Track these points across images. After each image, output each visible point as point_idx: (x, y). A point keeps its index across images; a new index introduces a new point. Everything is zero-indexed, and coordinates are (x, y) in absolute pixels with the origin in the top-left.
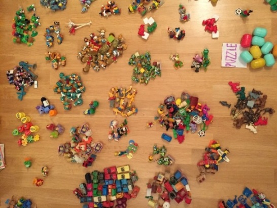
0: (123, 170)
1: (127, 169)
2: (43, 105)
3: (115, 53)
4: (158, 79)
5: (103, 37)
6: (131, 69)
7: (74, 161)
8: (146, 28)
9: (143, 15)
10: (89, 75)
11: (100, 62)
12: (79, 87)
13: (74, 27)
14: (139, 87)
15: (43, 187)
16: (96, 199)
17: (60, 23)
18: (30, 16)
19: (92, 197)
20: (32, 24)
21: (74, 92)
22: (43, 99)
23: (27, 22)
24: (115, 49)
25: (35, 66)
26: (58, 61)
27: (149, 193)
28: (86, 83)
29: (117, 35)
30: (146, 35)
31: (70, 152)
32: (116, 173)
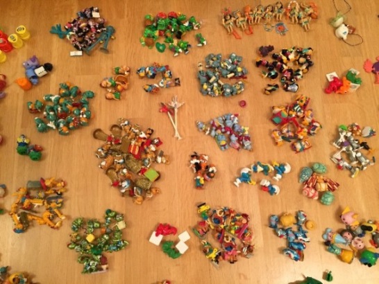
2: (38, 67)
3: (125, 184)
5: (155, 160)
8: (170, 238)
9: (193, 230)
11: (110, 158)
12: (67, 124)
13: (171, 111)
17: (178, 88)
18: (189, 38)
20: (175, 42)
21: (57, 117)
22: (48, 67)
23: (179, 35)
24: (133, 184)
26: (114, 86)
28: (77, 135)
29: (159, 185)
30: (156, 240)
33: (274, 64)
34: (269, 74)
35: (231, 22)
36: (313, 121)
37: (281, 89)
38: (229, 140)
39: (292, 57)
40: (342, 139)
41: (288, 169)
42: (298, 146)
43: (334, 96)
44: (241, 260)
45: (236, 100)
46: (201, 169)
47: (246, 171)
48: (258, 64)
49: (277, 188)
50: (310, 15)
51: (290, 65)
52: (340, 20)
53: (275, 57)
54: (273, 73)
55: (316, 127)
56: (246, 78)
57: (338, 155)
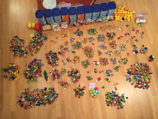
0: (59, 62)
1: (59, 63)
2: (72, 39)
3: (89, 55)
4: (84, 68)
5: (92, 52)
6: (85, 60)
7: (59, 49)
8: (96, 63)
9: (100, 62)
10: (82, 50)
11: (86, 52)
12: (78, 47)
13: (94, 44)
14: (81, 63)
15: (51, 42)
16: (50, 56)
18: (95, 32)
19: (50, 55)
20: (93, 33)
21: (77, 46)
22: (74, 39)
23: (94, 32)
24: (90, 56)
25: (82, 36)
26: (85, 41)
27: (54, 69)
28: (80, 49)
29: (94, 55)
30: (94, 63)
31: (61, 48)
32: (57, 60)
34: (109, 37)
35: (102, 29)
37: (111, 39)
38: (103, 48)
40: (121, 46)
41: (113, 51)
42: (114, 48)
43: (119, 40)
44: (107, 65)
45: (104, 42)
46: (100, 53)
47: (106, 52)
48: (107, 36)
49: (111, 54)
50: (115, 27)
51: (112, 35)
52: (119, 27)
53: (109, 34)
55: (117, 45)
56: (105, 38)
57: (120, 49)
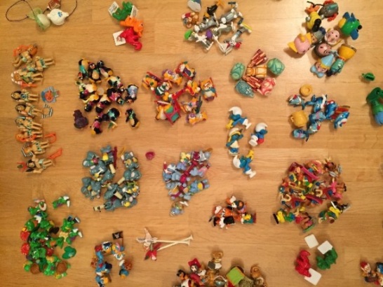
17: (125, 234)
18: (60, 216)
20: (62, 234)
30: (315, 277)
33: (99, 111)
34: (113, 119)
36: (178, 72)
38: (197, 178)
39: (90, 88)
40: (202, 38)
41: (237, 111)
42: (209, 94)
43: (145, 39)
50: (32, 56)
54: (112, 115)
55: (186, 70)
56: (116, 148)
